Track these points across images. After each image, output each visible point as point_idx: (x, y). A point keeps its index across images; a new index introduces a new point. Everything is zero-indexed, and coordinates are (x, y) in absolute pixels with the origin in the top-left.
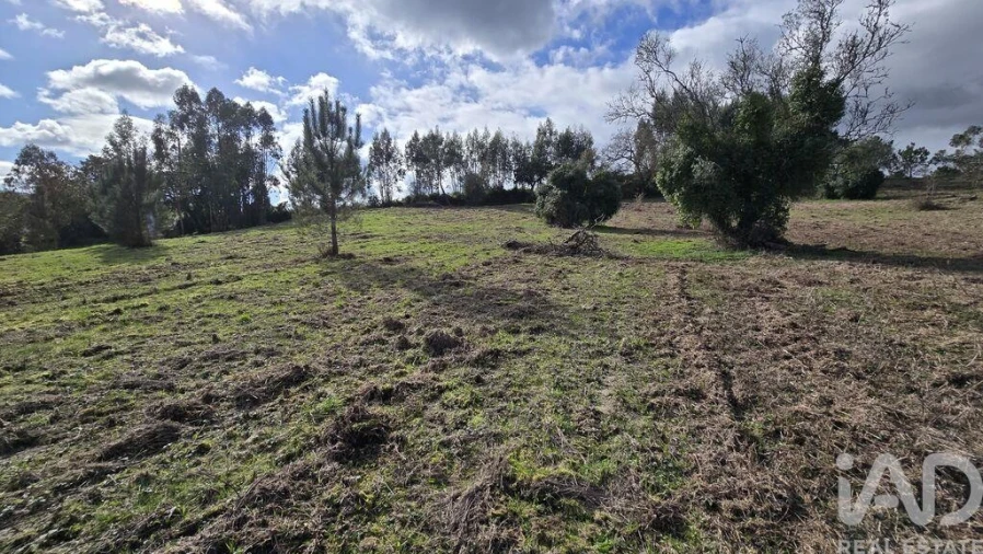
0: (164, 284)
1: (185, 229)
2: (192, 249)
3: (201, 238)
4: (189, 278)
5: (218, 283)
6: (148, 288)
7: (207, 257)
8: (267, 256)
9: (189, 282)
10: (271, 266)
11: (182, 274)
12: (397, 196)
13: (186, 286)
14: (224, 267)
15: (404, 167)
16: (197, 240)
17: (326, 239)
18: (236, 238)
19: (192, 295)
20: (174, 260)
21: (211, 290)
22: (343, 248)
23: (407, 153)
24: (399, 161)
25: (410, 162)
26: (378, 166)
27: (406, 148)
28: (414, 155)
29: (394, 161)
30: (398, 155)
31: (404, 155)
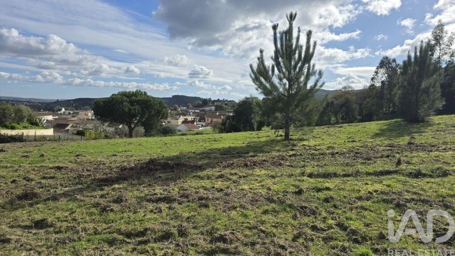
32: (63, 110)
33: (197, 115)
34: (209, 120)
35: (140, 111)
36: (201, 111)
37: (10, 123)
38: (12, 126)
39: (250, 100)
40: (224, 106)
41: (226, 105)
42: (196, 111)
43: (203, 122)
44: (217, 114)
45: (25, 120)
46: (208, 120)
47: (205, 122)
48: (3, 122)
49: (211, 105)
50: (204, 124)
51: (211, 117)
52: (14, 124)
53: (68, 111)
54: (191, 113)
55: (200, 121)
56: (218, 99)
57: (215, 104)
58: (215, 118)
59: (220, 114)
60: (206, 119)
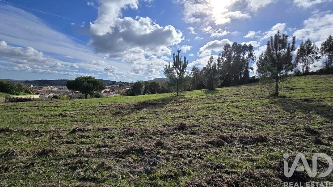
0: (218, 101)
1: (223, 85)
2: (225, 91)
3: (227, 88)
4: (225, 100)
5: (233, 102)
6: (215, 101)
7: (229, 94)
8: (248, 94)
9: (225, 101)
10: (250, 98)
11: (223, 98)
14: (234, 97)
15: (319, 55)
18: (238, 88)
19: (226, 105)
20: (221, 94)
21: (231, 104)
22: (281, 93)
23: (322, 48)
24: (316, 52)
25: (324, 52)
26: (302, 57)
27: (322, 45)
28: (328, 48)
29: (313, 53)
30: (316, 50)
31: (320, 49)
32: (32, 86)
33: (111, 89)
34: (117, 91)
35: (93, 86)
36: (112, 87)
37: (15, 92)
38: (17, 93)
39: (140, 82)
40: (124, 85)
41: (124, 84)
42: (109, 87)
44: (121, 88)
45: (24, 91)
47: (115, 92)
48: (11, 91)
49: (117, 84)
50: (114, 93)
51: (118, 89)
52: (18, 93)
53: (35, 87)
54: (108, 88)
55: (112, 91)
56: (120, 81)
57: (119, 83)
59: (122, 88)
60: (116, 90)
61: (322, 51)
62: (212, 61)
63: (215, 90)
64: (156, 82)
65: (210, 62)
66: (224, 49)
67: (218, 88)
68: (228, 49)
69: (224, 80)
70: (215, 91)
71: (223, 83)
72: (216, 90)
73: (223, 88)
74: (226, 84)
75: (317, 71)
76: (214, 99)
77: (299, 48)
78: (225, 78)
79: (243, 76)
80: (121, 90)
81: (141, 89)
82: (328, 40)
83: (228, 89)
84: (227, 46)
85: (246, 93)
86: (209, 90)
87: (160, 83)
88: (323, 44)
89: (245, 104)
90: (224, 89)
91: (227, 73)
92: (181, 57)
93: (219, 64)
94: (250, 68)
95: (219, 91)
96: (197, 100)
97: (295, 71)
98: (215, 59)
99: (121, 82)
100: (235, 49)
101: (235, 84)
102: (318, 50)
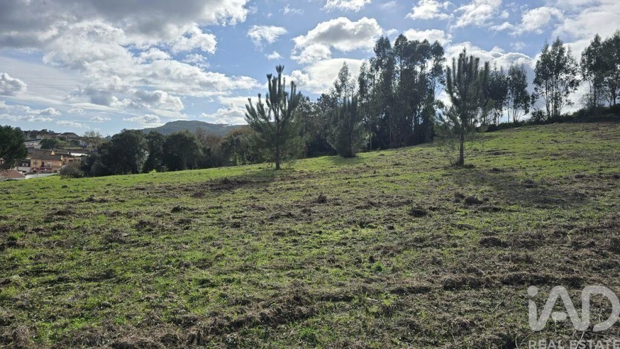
0: (364, 175)
1: (375, 145)
2: (377, 159)
3: (382, 152)
4: (375, 173)
5: (388, 176)
6: (358, 176)
7: (384, 164)
8: (418, 164)
9: (374, 175)
10: (417, 170)
11: (372, 171)
12: (565, 110)
13: (374, 176)
14: (392, 169)
15: (578, 77)
16: (379, 154)
17: (456, 154)
18: (403, 153)
19: (375, 180)
20: (368, 164)
21: (385, 179)
23: (583, 61)
24: (573, 71)
25: (586, 71)
26: (546, 79)
27: (583, 55)
28: (593, 63)
29: (567, 72)
30: (573, 66)
31: (579, 63)
40: (60, 141)
41: (62, 139)
43: (25, 166)
44: (53, 153)
46: (36, 163)
47: (29, 166)
50: (28, 169)
51: (41, 158)
58: (49, 160)
59: (56, 155)
60: (32, 162)
61: (583, 69)
62: (346, 80)
63: (354, 156)
64: (187, 135)
65: (340, 84)
66: (376, 52)
67: (361, 152)
68: (384, 52)
69: (376, 132)
70: (355, 159)
71: (373, 139)
72: (358, 157)
73: (373, 152)
74: (379, 143)
75: (575, 113)
76: (356, 173)
77: (540, 59)
78: (377, 126)
79: (421, 121)
80: (52, 158)
81: (137, 156)
82: (593, 44)
83: (383, 155)
84: (383, 44)
85: (415, 162)
86: (342, 158)
87: (199, 138)
88: (584, 53)
89: (406, 178)
90: (374, 154)
91: (383, 114)
92: (284, 81)
93: (362, 91)
94: (437, 104)
95: (364, 158)
96: (324, 174)
97: (533, 114)
98: (352, 78)
99: (47, 133)
100: (401, 51)
101: (403, 144)
102: (577, 65)
